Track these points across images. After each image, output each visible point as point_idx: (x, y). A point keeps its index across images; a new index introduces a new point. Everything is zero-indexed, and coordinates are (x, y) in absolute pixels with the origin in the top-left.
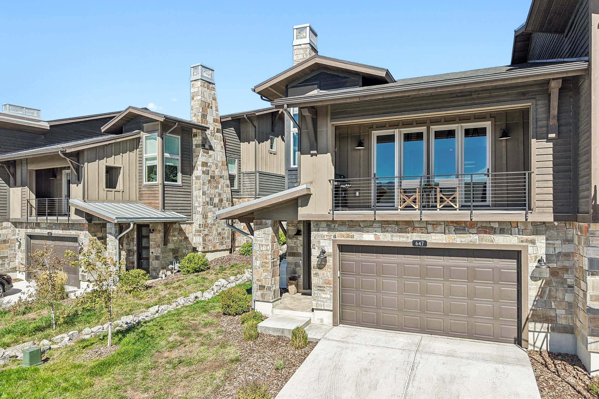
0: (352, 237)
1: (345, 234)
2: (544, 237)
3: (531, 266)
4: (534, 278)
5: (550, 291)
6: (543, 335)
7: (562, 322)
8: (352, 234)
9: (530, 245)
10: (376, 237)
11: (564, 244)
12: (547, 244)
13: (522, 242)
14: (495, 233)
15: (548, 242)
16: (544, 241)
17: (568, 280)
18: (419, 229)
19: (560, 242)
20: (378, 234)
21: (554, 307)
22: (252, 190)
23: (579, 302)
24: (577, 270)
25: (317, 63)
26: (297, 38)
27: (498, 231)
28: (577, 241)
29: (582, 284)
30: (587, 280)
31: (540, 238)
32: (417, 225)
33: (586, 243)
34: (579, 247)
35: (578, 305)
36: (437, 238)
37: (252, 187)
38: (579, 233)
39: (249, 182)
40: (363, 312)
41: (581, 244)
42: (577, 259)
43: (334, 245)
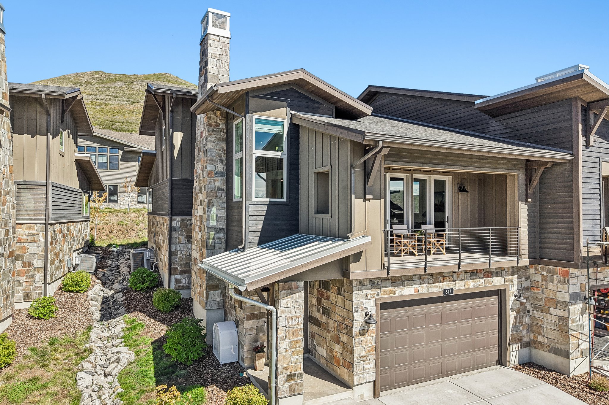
0: (395, 292)
1: (388, 290)
2: (516, 276)
3: (511, 300)
4: (512, 310)
5: (520, 317)
6: (515, 353)
7: (525, 339)
8: (395, 290)
9: (510, 283)
10: (416, 290)
11: (526, 280)
12: (519, 281)
13: (507, 281)
14: (493, 276)
15: (519, 280)
16: (517, 280)
17: (527, 307)
18: (447, 277)
19: (523, 279)
20: (417, 286)
21: (521, 329)
22: (37, 211)
23: (545, 324)
24: (538, 300)
25: (302, 79)
26: (213, 26)
27: (494, 274)
28: (539, 278)
29: (552, 311)
30: (569, 309)
31: (515, 278)
32: (446, 275)
33: (565, 282)
34: (544, 283)
35: (543, 326)
36: (460, 285)
37: (38, 207)
38: (544, 273)
39: (32, 199)
40: (396, 372)
41: (552, 282)
42: (540, 291)
43: (376, 304)
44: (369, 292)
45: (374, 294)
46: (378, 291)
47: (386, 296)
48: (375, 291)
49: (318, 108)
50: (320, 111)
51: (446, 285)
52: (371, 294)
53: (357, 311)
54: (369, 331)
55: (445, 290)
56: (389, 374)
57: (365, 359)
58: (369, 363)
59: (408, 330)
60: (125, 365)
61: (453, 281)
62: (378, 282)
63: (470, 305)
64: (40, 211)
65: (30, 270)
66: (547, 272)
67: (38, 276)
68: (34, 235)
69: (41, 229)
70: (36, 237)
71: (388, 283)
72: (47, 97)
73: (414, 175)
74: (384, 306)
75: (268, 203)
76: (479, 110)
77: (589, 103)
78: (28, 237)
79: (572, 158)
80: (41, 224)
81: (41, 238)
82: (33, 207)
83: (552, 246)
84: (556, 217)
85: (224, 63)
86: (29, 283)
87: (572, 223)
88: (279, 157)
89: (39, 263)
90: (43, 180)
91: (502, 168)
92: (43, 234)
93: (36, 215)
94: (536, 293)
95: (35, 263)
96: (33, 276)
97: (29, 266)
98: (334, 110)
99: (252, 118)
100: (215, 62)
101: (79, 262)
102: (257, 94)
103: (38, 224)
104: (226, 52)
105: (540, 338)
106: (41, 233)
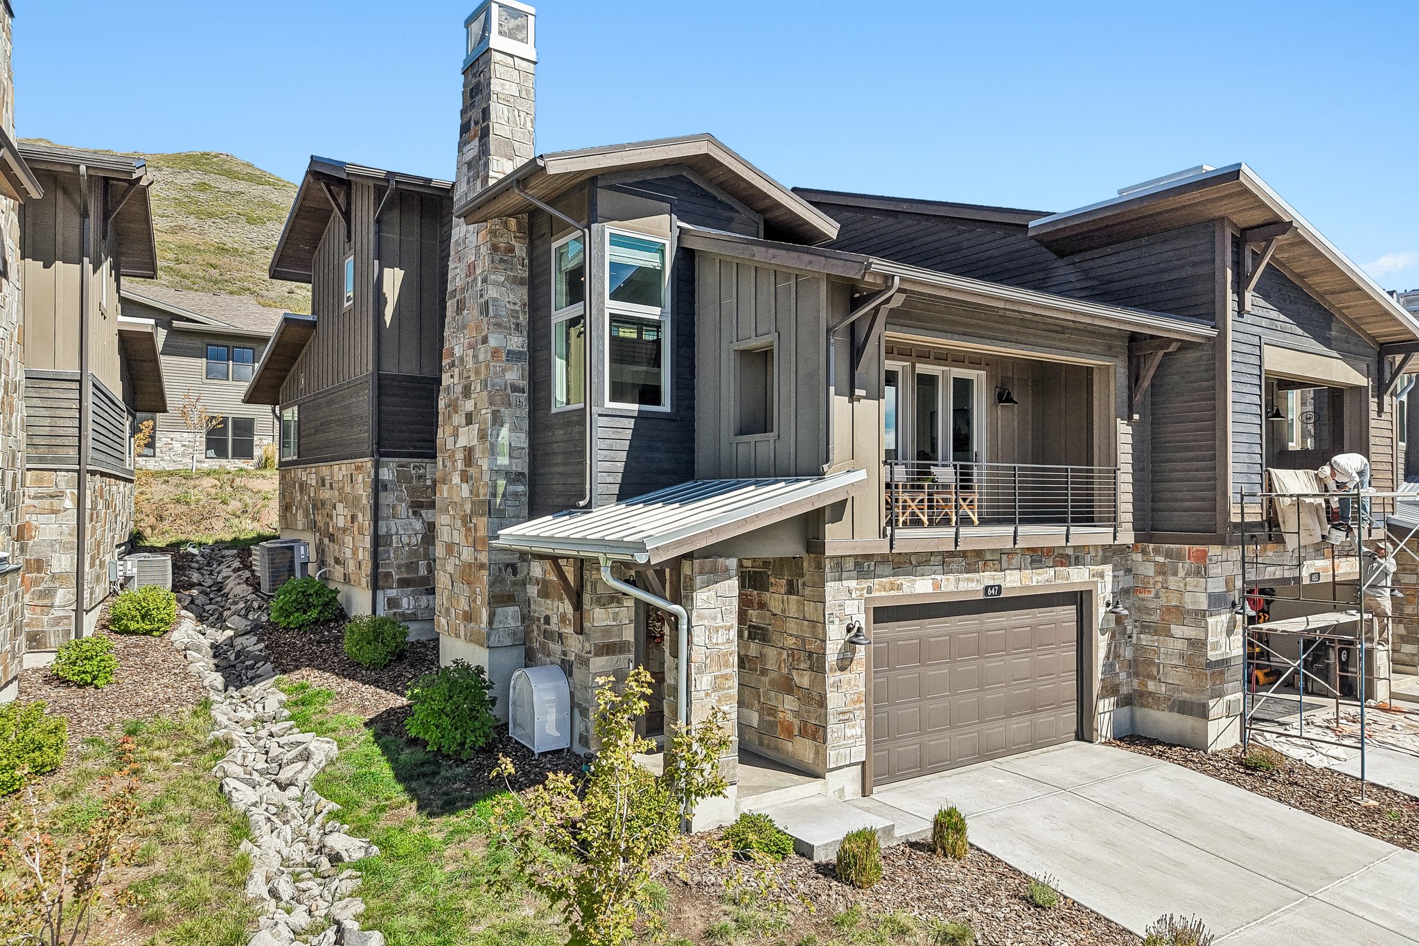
0: (900, 587)
1: (888, 582)
2: (1110, 566)
3: (1100, 612)
4: (1103, 632)
5: (1115, 646)
6: (1108, 714)
7: (1124, 690)
8: (899, 582)
9: (1099, 580)
10: (937, 585)
11: (1127, 575)
12: (1114, 576)
13: (1093, 576)
14: (1070, 565)
15: (1116, 573)
16: (1111, 573)
17: (1129, 626)
18: (991, 563)
19: (1122, 573)
20: (939, 577)
21: (1117, 670)
22: (58, 441)
23: (1162, 656)
24: (1148, 611)
25: (707, 156)
26: (500, 33)
27: (1073, 560)
28: (1149, 570)
29: (1176, 630)
30: (1207, 623)
31: (1108, 569)
32: (988, 557)
33: (1199, 572)
34: (1160, 578)
35: (1156, 661)
36: (1012, 578)
37: (61, 432)
38: (1161, 559)
39: (46, 413)
40: (900, 749)
41: (1175, 574)
42: (1152, 595)
43: (866, 609)
44: (853, 584)
45: (863, 589)
46: (869, 583)
47: (883, 594)
48: (865, 584)
49: (731, 220)
50: (734, 225)
51: (988, 578)
52: (857, 589)
53: (833, 622)
54: (854, 662)
55: (986, 588)
56: (886, 752)
57: (846, 717)
58: (854, 727)
59: (918, 667)
60: (321, 766)
61: (1001, 571)
62: (869, 566)
63: (1028, 621)
64: (66, 441)
65: (43, 578)
66: (1166, 557)
67: (60, 592)
68: (52, 497)
69: (67, 482)
70: (55, 501)
71: (887, 569)
72: (92, 172)
73: (917, 365)
74: (882, 615)
75: (636, 414)
76: (1037, 240)
77: (1244, 230)
78: (36, 502)
79: (1214, 333)
80: (67, 471)
81: (69, 503)
82: (47, 431)
83: (1177, 505)
84: (1187, 449)
85: (523, 114)
86: (38, 610)
87: (1213, 458)
88: (657, 318)
89: (63, 563)
90: (73, 369)
91: (1089, 352)
92: (72, 493)
93: (54, 449)
94: (1143, 600)
95: (54, 562)
96: (49, 593)
97: (39, 570)
98: (762, 226)
99: (603, 231)
100: (506, 112)
101: (135, 570)
102: (613, 182)
103: (61, 470)
104: (528, 92)
105: (1151, 686)
106: (68, 491)
